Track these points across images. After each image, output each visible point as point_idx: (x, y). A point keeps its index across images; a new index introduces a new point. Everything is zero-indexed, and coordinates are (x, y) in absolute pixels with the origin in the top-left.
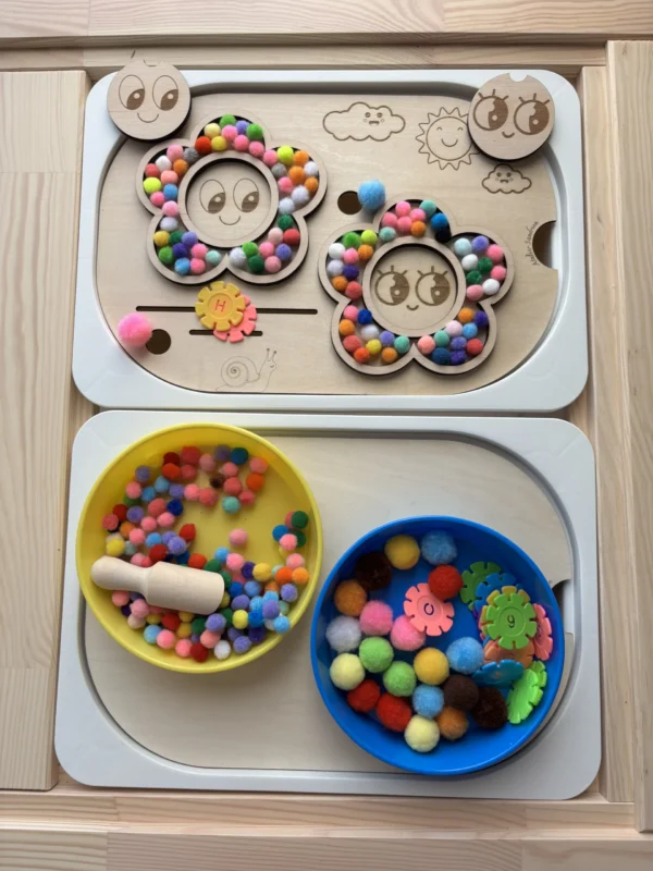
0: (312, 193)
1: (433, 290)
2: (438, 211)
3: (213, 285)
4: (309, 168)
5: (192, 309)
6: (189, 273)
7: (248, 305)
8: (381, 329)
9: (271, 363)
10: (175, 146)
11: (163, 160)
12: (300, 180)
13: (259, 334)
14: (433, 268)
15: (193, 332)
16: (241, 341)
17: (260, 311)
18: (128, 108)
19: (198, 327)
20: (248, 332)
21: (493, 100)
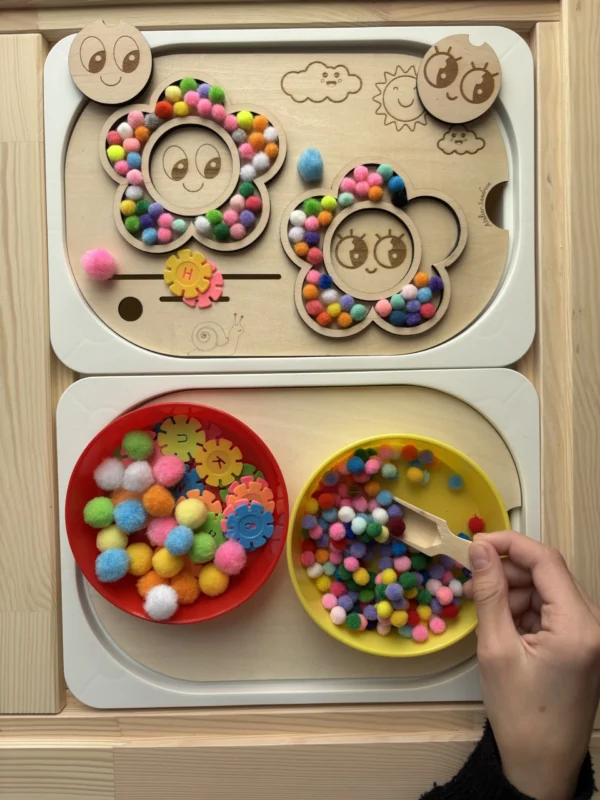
0: (273, 159)
1: (391, 252)
2: (395, 174)
3: (180, 253)
4: (269, 133)
5: (160, 277)
6: (156, 242)
7: (214, 272)
8: (342, 293)
9: (238, 328)
10: (135, 112)
11: (124, 127)
12: (260, 147)
13: (226, 299)
14: (390, 231)
15: (163, 299)
16: (210, 306)
17: (226, 277)
18: (90, 71)
19: (168, 294)
20: (215, 298)
21: (447, 57)
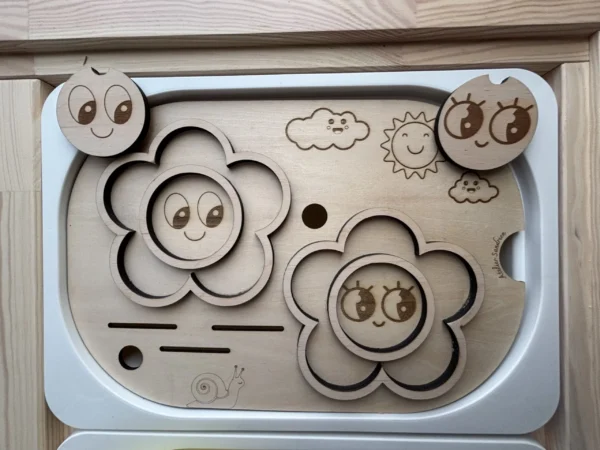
1: (399, 306)
5: (161, 326)
9: (239, 380)
13: (228, 351)
14: (398, 283)
15: (163, 349)
17: (227, 328)
18: (80, 122)
19: (168, 344)
21: (467, 105)
